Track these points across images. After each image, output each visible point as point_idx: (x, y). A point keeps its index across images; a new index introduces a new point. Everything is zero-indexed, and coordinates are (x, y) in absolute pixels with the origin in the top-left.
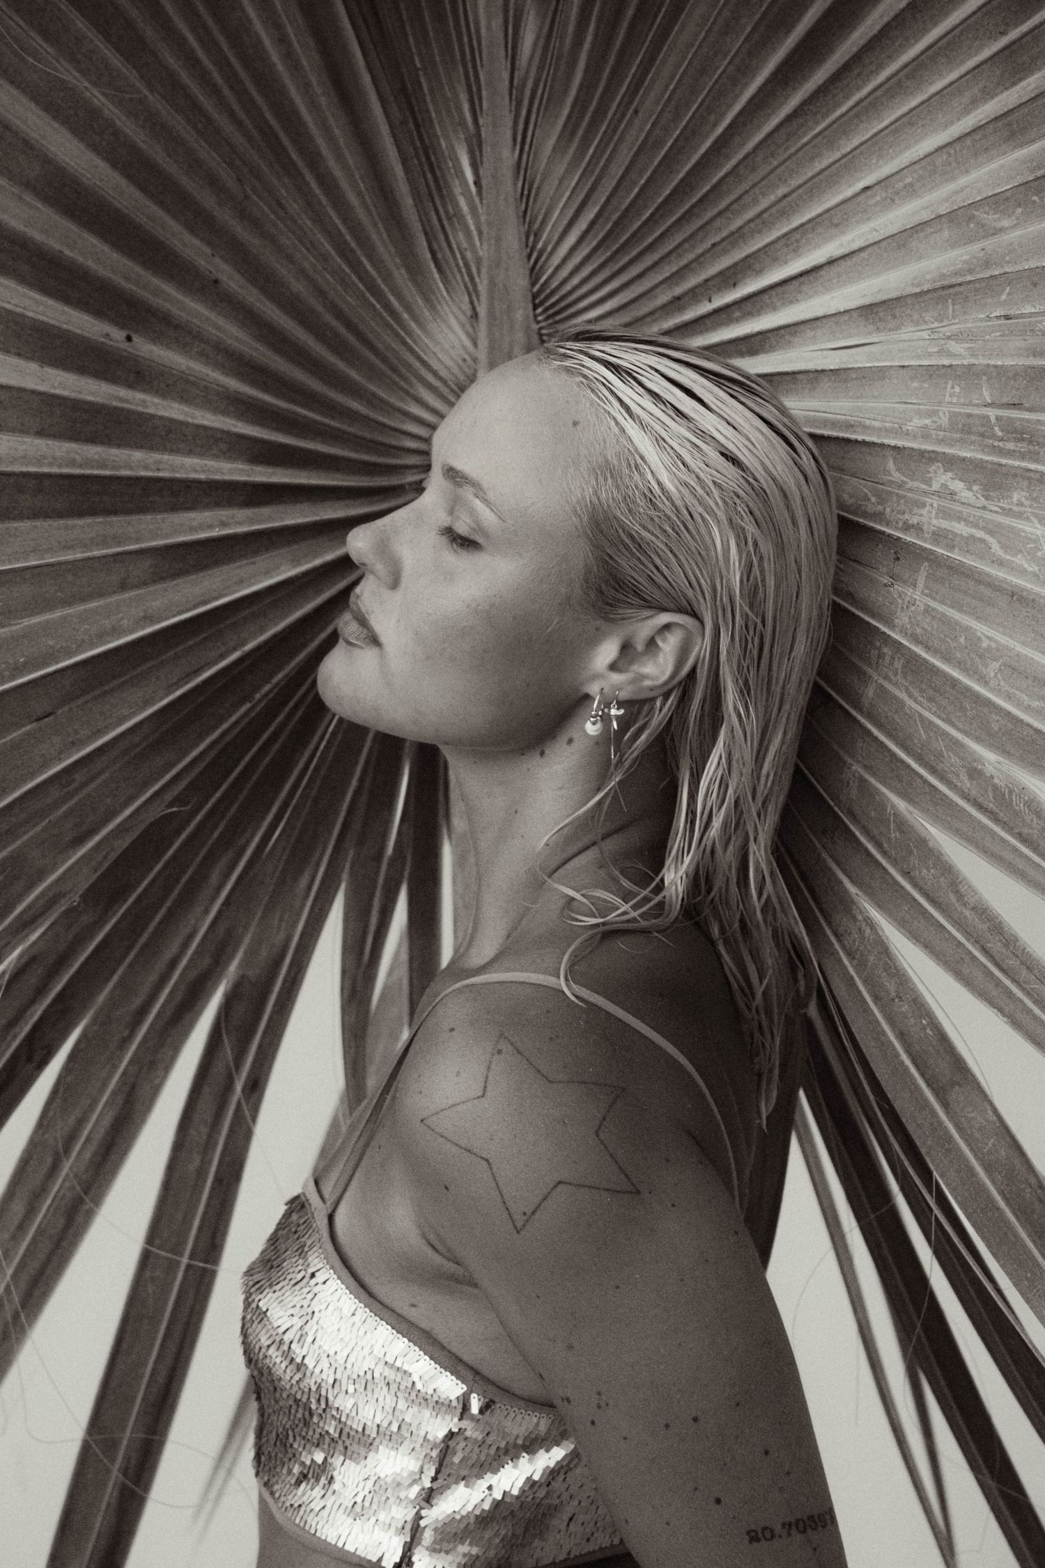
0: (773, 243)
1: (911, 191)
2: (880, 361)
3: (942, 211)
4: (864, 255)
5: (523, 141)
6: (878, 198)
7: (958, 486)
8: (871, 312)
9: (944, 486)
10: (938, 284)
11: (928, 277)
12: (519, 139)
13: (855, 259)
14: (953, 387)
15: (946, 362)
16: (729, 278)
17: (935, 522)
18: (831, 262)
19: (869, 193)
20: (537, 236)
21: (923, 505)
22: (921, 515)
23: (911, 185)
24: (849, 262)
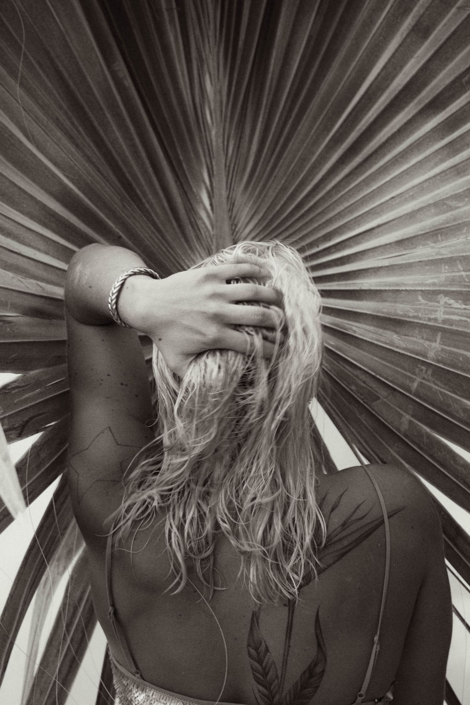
0: (349, 222)
1: (413, 198)
2: (409, 260)
3: (431, 202)
4: (395, 222)
5: (230, 188)
6: (397, 201)
7: (452, 301)
8: (400, 243)
9: (446, 303)
10: (433, 229)
11: (427, 227)
12: (229, 186)
13: (391, 224)
14: (445, 267)
15: (440, 257)
16: (328, 237)
17: (443, 316)
18: (379, 226)
19: (393, 200)
20: (236, 226)
21: (436, 311)
22: (436, 315)
23: (413, 195)
24: (388, 225)
